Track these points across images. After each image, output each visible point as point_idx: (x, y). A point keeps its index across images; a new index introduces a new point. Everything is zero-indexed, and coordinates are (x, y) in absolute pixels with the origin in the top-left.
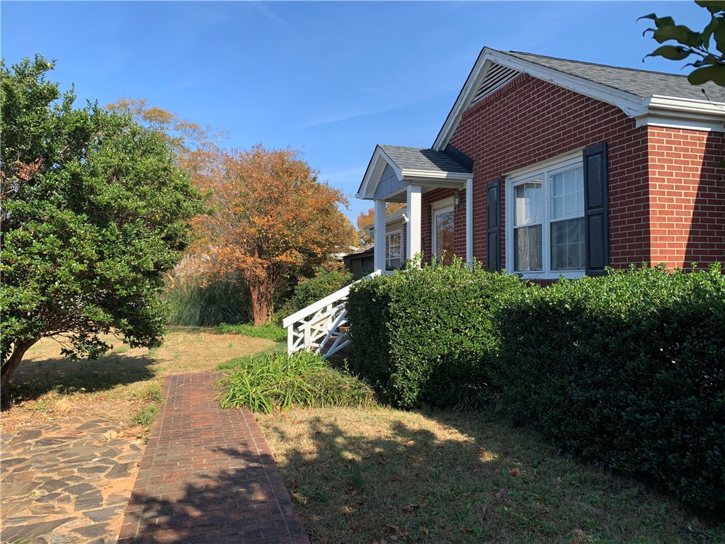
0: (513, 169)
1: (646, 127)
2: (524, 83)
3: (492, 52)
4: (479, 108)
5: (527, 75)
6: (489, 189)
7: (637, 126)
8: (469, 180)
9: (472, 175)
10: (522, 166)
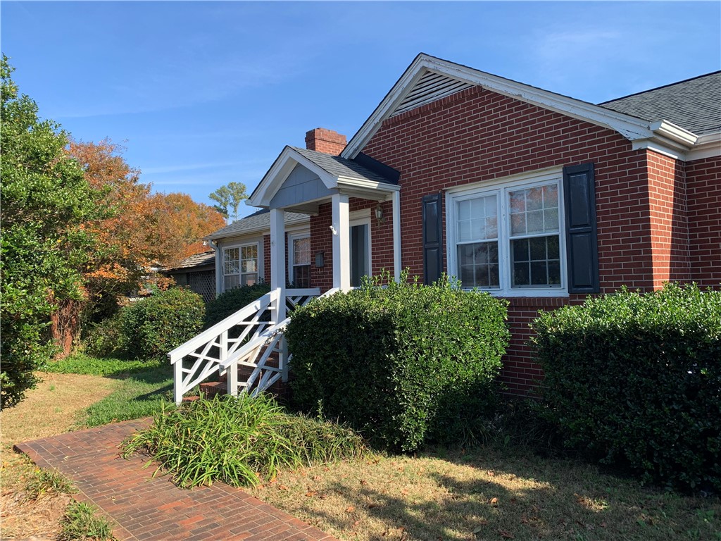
0: (459, 184)
1: (645, 150)
2: (476, 95)
3: (431, 59)
4: (408, 117)
5: (480, 87)
6: (426, 203)
7: (634, 149)
8: (397, 192)
9: (398, 187)
10: (472, 181)
